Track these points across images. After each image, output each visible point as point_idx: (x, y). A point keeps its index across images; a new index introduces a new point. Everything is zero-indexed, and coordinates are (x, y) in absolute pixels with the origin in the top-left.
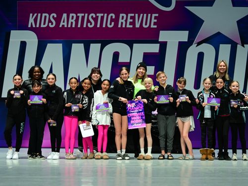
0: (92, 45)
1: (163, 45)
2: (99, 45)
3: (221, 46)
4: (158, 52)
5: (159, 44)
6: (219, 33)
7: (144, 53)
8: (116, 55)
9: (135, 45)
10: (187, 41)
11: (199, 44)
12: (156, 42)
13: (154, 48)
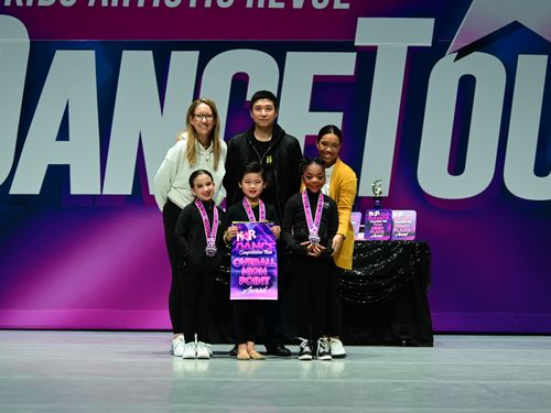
0: (175, 55)
1: (367, 57)
2: (195, 55)
3: (522, 58)
4: (352, 74)
5: (355, 54)
6: (516, 26)
7: (315, 77)
8: (240, 81)
9: (290, 55)
10: (430, 45)
11: (462, 53)
12: (348, 46)
13: (342, 64)
